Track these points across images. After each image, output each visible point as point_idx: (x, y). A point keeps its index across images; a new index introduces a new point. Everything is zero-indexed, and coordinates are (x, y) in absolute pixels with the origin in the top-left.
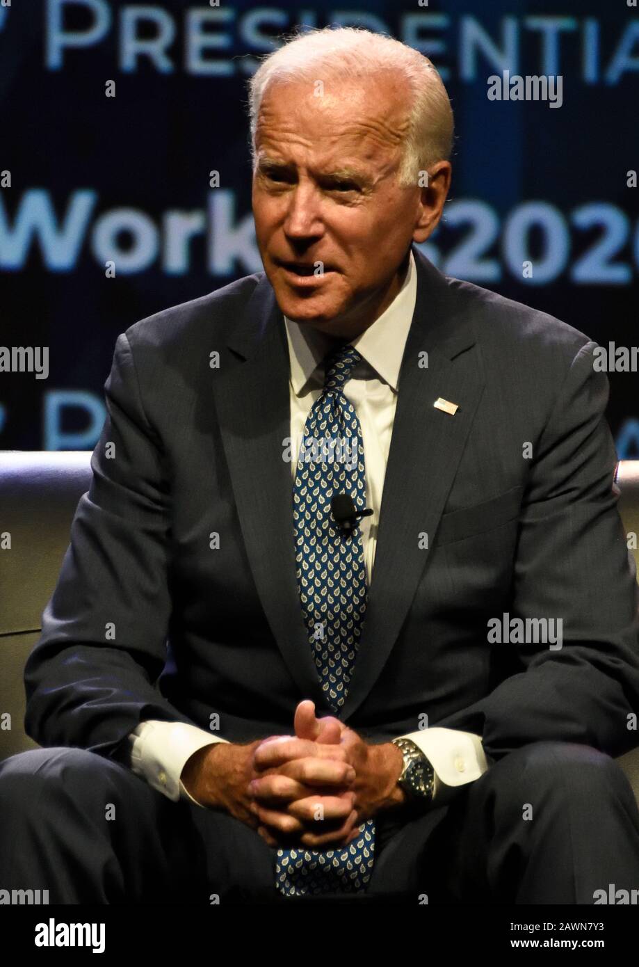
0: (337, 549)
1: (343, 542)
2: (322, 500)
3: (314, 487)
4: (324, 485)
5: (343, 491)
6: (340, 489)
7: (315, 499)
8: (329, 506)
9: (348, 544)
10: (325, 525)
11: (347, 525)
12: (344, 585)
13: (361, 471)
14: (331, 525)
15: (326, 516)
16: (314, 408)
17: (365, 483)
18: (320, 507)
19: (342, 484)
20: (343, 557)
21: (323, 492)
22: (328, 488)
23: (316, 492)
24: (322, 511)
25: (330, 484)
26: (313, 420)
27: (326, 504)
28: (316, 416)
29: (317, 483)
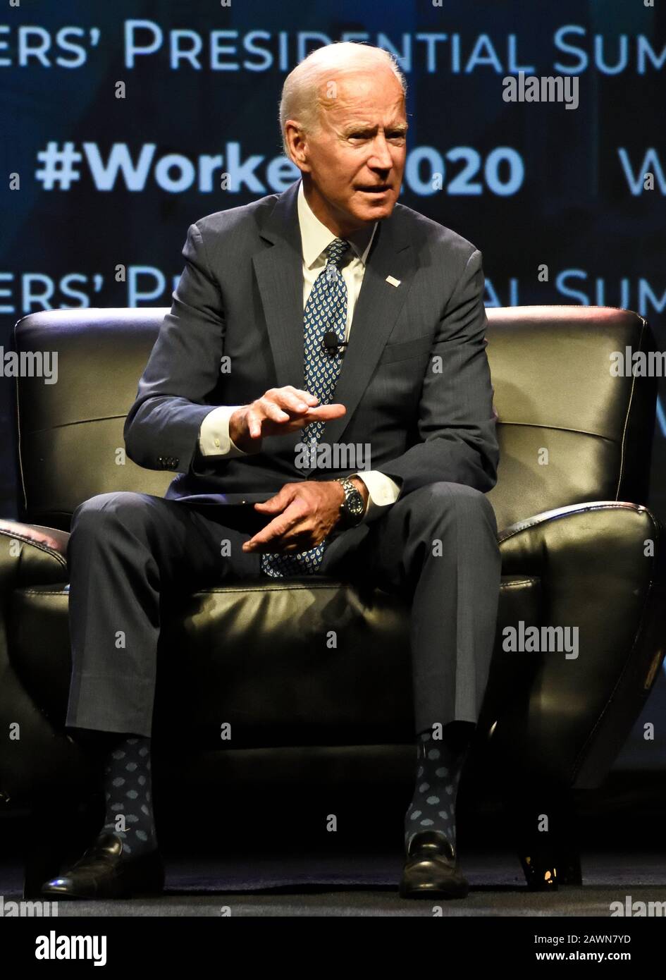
0: (324, 364)
1: (328, 361)
2: (318, 333)
3: (315, 324)
4: (321, 323)
5: (332, 330)
6: (330, 328)
7: (314, 332)
8: (322, 337)
9: (331, 362)
10: (318, 349)
11: (332, 351)
12: (326, 376)
13: (344, 318)
14: (322, 349)
15: (320, 344)
16: (320, 275)
17: (345, 325)
18: (317, 337)
19: (332, 325)
20: (327, 370)
21: (319, 328)
22: (323, 326)
23: (315, 327)
24: (317, 340)
25: (324, 324)
26: (319, 283)
27: (320, 336)
28: (321, 280)
29: (317, 322)
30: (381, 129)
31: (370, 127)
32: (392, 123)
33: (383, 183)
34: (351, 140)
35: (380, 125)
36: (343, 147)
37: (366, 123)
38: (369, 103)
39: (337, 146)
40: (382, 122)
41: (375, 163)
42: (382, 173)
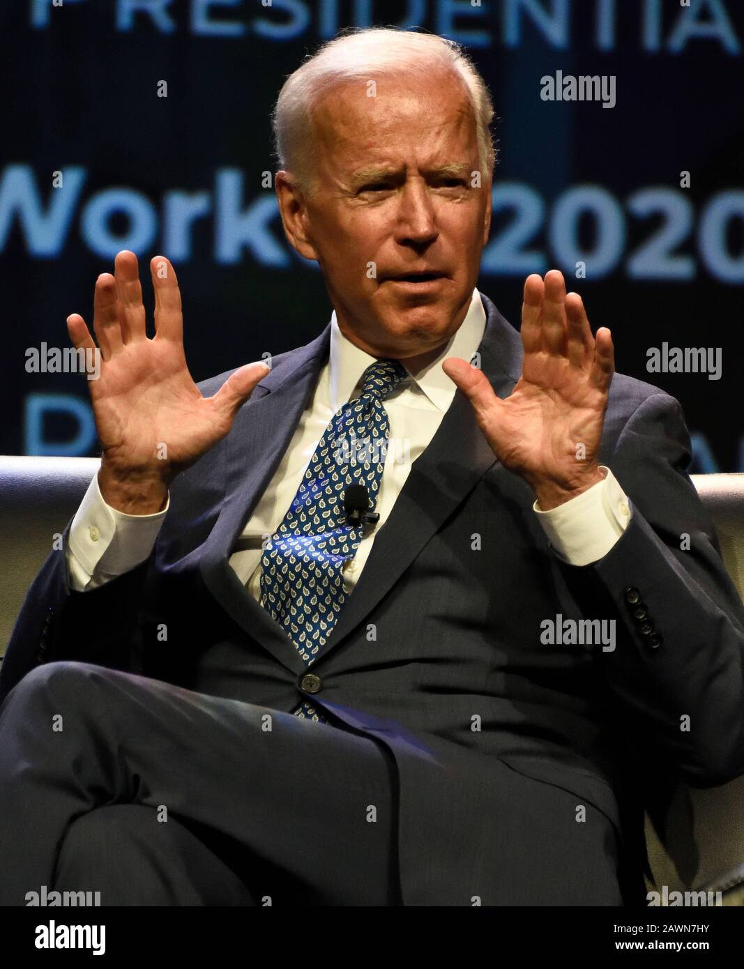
30: (413, 171)
31: (391, 169)
32: (434, 158)
33: (422, 265)
34: (365, 195)
35: (410, 162)
36: (353, 208)
37: (385, 164)
38: (387, 125)
39: (341, 207)
40: (413, 157)
41: (406, 231)
42: (419, 245)
